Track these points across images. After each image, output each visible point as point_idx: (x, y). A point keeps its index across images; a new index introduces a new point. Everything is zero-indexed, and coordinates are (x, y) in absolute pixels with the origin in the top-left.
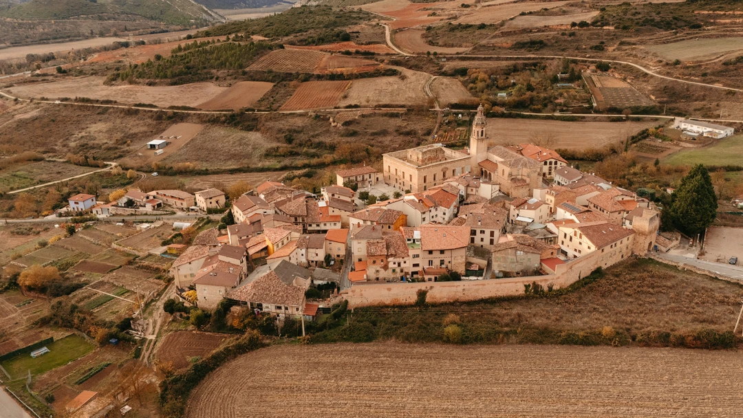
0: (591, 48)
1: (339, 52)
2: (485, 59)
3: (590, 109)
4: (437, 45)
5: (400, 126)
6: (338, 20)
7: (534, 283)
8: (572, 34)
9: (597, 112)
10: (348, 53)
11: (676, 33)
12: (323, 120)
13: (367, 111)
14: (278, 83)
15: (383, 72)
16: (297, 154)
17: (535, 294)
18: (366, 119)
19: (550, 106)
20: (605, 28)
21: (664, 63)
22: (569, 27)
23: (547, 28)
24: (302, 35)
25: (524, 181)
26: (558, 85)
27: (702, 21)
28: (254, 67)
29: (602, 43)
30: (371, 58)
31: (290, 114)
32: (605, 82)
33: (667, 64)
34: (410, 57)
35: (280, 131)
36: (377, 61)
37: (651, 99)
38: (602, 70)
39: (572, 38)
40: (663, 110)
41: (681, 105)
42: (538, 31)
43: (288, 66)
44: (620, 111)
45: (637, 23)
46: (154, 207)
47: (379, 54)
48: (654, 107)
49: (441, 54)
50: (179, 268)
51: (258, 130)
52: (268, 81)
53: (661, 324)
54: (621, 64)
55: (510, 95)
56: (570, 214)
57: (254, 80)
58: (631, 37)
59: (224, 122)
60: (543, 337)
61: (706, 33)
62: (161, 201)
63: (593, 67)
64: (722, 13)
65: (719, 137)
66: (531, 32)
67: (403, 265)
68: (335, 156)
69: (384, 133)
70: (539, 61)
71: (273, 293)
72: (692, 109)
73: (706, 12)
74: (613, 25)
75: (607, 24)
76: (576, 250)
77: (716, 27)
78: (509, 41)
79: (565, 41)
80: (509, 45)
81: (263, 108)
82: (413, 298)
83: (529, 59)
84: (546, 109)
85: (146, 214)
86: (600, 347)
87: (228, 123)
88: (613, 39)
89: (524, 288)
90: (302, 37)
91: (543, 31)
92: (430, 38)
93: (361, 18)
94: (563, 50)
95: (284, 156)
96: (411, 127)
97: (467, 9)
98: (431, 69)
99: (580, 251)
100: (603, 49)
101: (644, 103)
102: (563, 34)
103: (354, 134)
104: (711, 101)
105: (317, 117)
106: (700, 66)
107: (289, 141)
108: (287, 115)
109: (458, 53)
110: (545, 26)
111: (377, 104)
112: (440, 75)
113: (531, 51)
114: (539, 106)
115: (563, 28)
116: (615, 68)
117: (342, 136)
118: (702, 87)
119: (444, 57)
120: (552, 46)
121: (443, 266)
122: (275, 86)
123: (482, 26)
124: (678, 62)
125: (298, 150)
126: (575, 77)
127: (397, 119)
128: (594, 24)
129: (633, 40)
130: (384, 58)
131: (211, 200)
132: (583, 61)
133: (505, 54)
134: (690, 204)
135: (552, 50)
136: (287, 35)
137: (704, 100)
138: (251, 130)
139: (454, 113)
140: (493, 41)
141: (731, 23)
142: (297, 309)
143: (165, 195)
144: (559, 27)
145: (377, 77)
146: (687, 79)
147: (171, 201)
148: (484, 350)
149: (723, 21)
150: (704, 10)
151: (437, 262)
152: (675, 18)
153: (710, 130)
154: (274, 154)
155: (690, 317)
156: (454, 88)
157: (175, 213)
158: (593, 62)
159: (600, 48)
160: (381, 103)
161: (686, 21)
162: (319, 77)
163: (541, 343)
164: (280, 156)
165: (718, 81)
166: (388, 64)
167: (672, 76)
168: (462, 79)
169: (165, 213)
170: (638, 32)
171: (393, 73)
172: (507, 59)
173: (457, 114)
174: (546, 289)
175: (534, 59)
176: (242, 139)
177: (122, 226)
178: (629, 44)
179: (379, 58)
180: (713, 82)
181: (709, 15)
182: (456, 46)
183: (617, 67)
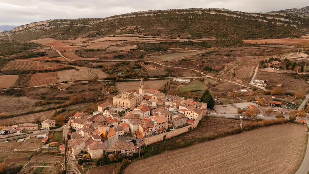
0: (139, 57)
1: (44, 61)
2: (106, 62)
3: (149, 77)
4: (84, 57)
5: (89, 88)
6: (25, 47)
7: (190, 127)
8: (132, 53)
9: (151, 78)
10: (48, 61)
11: (161, 52)
12: (55, 88)
13: (73, 83)
14: (20, 75)
15: (68, 68)
16: (50, 103)
17: (191, 130)
18: (74, 86)
19: (137, 77)
20: (141, 51)
21: (163, 62)
22: (129, 50)
23: (122, 51)
24: (20, 54)
25: (162, 100)
26: (135, 70)
27: (167, 48)
28: (4, 69)
29: (142, 56)
30: (59, 63)
31: (37, 87)
32: (149, 68)
33: (165, 62)
34: (77, 62)
35: (37, 95)
36: (62, 64)
37: (164, 73)
38: (146, 64)
39: (132, 54)
40: (169, 76)
41: (173, 74)
42: (119, 52)
43: (21, 68)
44: (158, 77)
45: (150, 49)
46: (21, 132)
47: (62, 61)
48: (166, 75)
49: (88, 60)
50: (76, 147)
51: (24, 96)
52: (15, 75)
53: (224, 131)
54: (151, 62)
55: (122, 74)
56: (183, 107)
57: (7, 75)
58: (149, 53)
59: (3, 94)
60: (203, 140)
61: (169, 52)
62: (23, 129)
63: (143, 63)
64: (171, 46)
65: (188, 82)
66: (117, 52)
67: (152, 130)
68: (70, 102)
69: (84, 91)
70: (125, 62)
71: (123, 146)
72: (176, 75)
73: (167, 46)
74: (143, 50)
75: (141, 50)
76: (192, 117)
77: (171, 50)
78: (112, 55)
79: (130, 55)
80: (112, 57)
81: (20, 86)
82: (162, 138)
83: (121, 61)
84: (136, 78)
85: (17, 135)
86: (217, 139)
87: (6, 94)
88: (145, 54)
89: (188, 129)
90: (20, 55)
91: (121, 52)
92: (79, 55)
93: (36, 46)
94: (131, 58)
95: (45, 105)
96: (94, 88)
97: (86, 43)
98: (88, 66)
99: (193, 117)
100: (143, 58)
101: (163, 74)
102: (129, 53)
103: (71, 92)
104: (180, 72)
105: (51, 88)
106: (174, 62)
107: (43, 98)
108: (36, 88)
109: (95, 60)
110: (121, 50)
111: (75, 80)
112: (92, 68)
113: (120, 59)
114: (134, 77)
115: (128, 51)
116: (150, 64)
117: (67, 94)
118: (176, 68)
119: (91, 62)
120: (126, 57)
121: (163, 128)
122: (19, 76)
123: (99, 50)
124: (167, 61)
125: (50, 101)
126: (140, 67)
127: (86, 85)
128: (137, 49)
129: (151, 54)
130: (65, 62)
131: (51, 124)
132: (139, 62)
133: (112, 60)
134: (210, 100)
135: (127, 58)
136: (12, 54)
137: (178, 72)
138: (21, 96)
139: (107, 81)
140: (106, 55)
141: (174, 49)
142: (133, 150)
143: (23, 126)
144: (126, 50)
145: (65, 70)
146: (172, 66)
147: (26, 128)
148: (192, 147)
149: (172, 49)
150: (166, 45)
151: (161, 127)
152: (159, 48)
153: (185, 80)
154: (40, 104)
155: (228, 128)
156: (100, 72)
157: (32, 133)
158: (142, 62)
159: (142, 57)
160: (76, 80)
161: (162, 49)
162: (40, 72)
163: (203, 142)
164: (43, 105)
165: (180, 66)
166: (68, 65)
167: (167, 65)
168: (101, 69)
169: (27, 133)
170: (151, 52)
171: (72, 68)
172: (113, 62)
173: (108, 82)
174: (193, 128)
175: (122, 61)
176: (18, 100)
177: (8, 142)
178: (150, 56)
179: (63, 63)
180: (179, 67)
181: (168, 47)
182: (92, 57)
183: (150, 63)
